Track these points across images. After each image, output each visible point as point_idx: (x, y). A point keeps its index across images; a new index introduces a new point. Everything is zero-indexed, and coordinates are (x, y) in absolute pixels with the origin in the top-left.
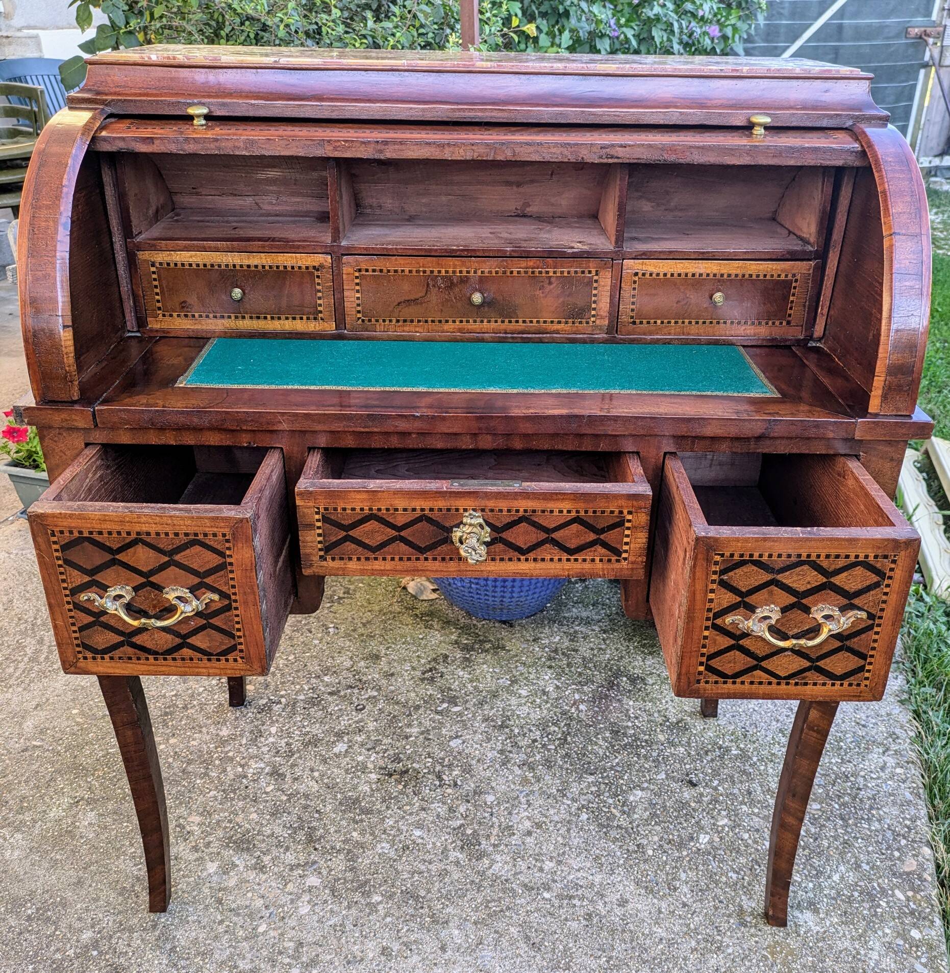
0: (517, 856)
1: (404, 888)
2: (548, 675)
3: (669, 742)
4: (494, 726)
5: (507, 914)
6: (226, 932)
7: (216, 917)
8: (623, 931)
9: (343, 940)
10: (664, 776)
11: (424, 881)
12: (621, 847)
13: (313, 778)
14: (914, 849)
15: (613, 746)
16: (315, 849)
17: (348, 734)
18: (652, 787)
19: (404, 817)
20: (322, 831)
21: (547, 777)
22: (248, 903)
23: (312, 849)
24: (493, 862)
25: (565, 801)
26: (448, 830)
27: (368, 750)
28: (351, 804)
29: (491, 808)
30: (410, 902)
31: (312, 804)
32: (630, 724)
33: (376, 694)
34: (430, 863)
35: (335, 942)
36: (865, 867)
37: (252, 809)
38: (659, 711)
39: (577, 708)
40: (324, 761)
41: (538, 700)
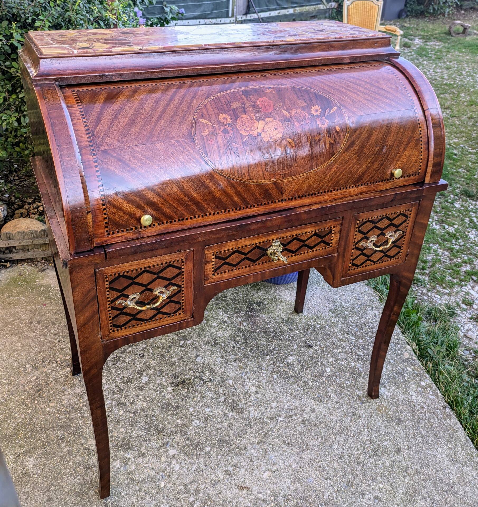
0: (258, 405)
1: (217, 439)
2: (221, 313)
3: (290, 330)
4: (212, 345)
5: (269, 434)
6: (146, 493)
7: (135, 488)
8: (320, 423)
9: (205, 475)
10: (297, 347)
11: (225, 432)
12: (298, 385)
13: (140, 399)
14: (404, 348)
15: (268, 339)
16: (164, 436)
17: (144, 371)
18: (295, 353)
19: (196, 404)
20: (161, 425)
21: (249, 363)
22: (147, 475)
23: (162, 436)
24: (249, 412)
25: (263, 372)
26: (221, 404)
27: (159, 376)
28: (167, 406)
29: (233, 386)
30: (224, 445)
31: (148, 413)
32: (269, 326)
33: (145, 346)
34: (222, 423)
35: (201, 477)
36: (392, 361)
37: (119, 427)
38: (278, 316)
39: (243, 325)
40: (141, 389)
41: (224, 327)
